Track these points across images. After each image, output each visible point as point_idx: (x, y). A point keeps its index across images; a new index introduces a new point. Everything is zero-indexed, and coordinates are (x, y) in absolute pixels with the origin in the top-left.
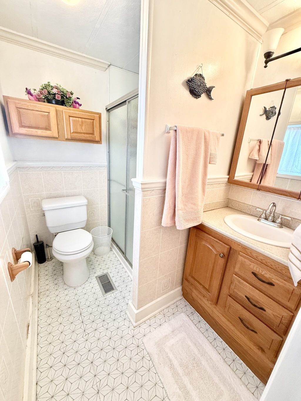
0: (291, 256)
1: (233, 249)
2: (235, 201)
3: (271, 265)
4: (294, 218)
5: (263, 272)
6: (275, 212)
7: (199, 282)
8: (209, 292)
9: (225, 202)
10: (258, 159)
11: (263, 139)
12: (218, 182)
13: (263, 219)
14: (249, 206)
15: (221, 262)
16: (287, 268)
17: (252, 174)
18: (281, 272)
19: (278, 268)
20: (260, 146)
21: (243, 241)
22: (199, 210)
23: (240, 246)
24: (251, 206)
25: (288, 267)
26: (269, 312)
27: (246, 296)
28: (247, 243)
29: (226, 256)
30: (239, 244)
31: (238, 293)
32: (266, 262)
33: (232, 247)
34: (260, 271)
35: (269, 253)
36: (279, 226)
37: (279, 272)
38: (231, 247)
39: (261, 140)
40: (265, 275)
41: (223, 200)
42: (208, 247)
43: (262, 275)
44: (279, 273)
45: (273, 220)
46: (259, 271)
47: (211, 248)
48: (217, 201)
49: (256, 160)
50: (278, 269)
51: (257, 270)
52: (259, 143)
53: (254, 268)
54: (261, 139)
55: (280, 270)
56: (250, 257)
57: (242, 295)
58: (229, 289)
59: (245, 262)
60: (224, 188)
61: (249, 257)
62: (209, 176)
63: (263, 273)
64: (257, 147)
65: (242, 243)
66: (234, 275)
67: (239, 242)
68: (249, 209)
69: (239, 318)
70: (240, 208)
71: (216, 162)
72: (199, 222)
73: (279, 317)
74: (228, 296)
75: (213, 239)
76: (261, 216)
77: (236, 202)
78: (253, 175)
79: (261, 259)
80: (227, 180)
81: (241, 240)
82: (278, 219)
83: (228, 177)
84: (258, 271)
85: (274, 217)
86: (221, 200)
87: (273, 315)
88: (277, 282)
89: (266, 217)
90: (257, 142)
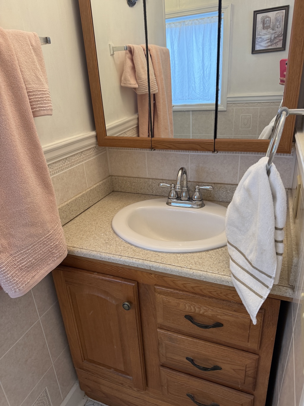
0: (234, 268)
1: (143, 284)
2: (122, 178)
3: (210, 292)
4: (214, 183)
5: (202, 309)
6: (188, 180)
7: (104, 365)
8: (128, 375)
9: (105, 184)
10: (137, 86)
11: (134, 45)
12: (78, 150)
13: (175, 200)
14: (147, 180)
15: (130, 316)
16: (233, 290)
17: (135, 116)
18: (227, 298)
19: (221, 293)
20: (132, 60)
21: (155, 265)
22: (49, 232)
23: (153, 276)
24: (151, 180)
25: (234, 288)
26: (226, 368)
27: (187, 358)
28: (161, 266)
29: (135, 303)
30: (150, 273)
31: (175, 358)
32: (201, 290)
33: (141, 281)
34: (197, 309)
35: (201, 273)
36: (199, 205)
37: (223, 300)
38: (138, 283)
39: (130, 48)
40: (205, 313)
41: (102, 182)
42: (98, 296)
43: (201, 315)
44: (224, 302)
45: (189, 196)
46: (195, 309)
47: (104, 297)
48: (89, 189)
49: (135, 89)
50: (221, 295)
51: (191, 309)
52: (129, 55)
53: (186, 307)
54: (131, 45)
55: (224, 295)
56: (174, 289)
57: (180, 359)
58: (159, 355)
59: (169, 302)
60: (94, 157)
61: (172, 290)
62: (45, 146)
63: (201, 312)
64: (129, 63)
65: (154, 270)
66: (158, 330)
67: (148, 270)
68: (149, 186)
69: (187, 395)
70: (134, 189)
71: (51, 110)
72: (60, 256)
73: (242, 370)
74: (161, 368)
75: (102, 280)
76: (170, 194)
77: (125, 178)
78: (138, 119)
79: (192, 287)
80: (94, 140)
81: (151, 264)
82: (195, 194)
83: (94, 133)
84: (193, 310)
85: (188, 190)
86: (98, 184)
87: (234, 370)
88: (226, 317)
89: (177, 195)
90: (124, 51)
